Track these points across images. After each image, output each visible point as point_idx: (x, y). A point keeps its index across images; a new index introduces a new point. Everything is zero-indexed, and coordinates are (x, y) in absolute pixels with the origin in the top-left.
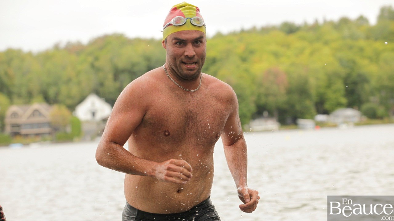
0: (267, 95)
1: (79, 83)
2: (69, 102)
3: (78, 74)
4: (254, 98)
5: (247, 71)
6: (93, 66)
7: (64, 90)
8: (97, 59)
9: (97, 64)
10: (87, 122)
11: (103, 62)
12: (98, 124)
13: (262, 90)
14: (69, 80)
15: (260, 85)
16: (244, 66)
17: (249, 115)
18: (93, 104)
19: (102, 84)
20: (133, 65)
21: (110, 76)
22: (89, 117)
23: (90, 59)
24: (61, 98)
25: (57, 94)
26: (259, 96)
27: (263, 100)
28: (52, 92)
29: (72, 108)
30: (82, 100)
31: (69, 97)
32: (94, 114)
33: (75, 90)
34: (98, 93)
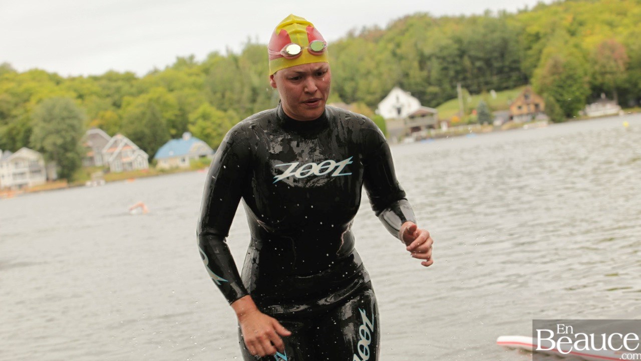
0: (603, 74)
1: (380, 75)
2: (369, 98)
3: (378, 65)
4: (587, 79)
5: (576, 46)
6: (394, 54)
7: (362, 84)
8: (398, 45)
9: (398, 51)
10: (393, 120)
11: (406, 49)
12: (405, 121)
13: (597, 68)
14: (369, 73)
15: (595, 63)
16: (573, 40)
17: (583, 98)
18: (398, 98)
19: (406, 75)
20: (442, 49)
21: (416, 64)
22: (394, 114)
23: (391, 46)
24: (359, 94)
25: (355, 90)
26: (594, 76)
27: (599, 80)
28: (348, 88)
29: (373, 105)
30: (384, 96)
31: (369, 93)
32: (399, 111)
33: (375, 84)
34: (402, 86)
